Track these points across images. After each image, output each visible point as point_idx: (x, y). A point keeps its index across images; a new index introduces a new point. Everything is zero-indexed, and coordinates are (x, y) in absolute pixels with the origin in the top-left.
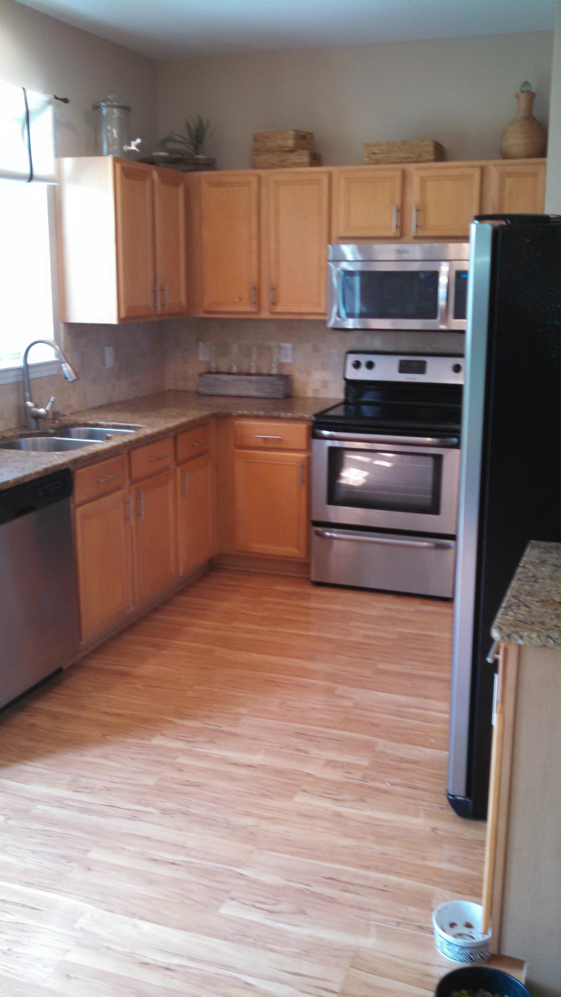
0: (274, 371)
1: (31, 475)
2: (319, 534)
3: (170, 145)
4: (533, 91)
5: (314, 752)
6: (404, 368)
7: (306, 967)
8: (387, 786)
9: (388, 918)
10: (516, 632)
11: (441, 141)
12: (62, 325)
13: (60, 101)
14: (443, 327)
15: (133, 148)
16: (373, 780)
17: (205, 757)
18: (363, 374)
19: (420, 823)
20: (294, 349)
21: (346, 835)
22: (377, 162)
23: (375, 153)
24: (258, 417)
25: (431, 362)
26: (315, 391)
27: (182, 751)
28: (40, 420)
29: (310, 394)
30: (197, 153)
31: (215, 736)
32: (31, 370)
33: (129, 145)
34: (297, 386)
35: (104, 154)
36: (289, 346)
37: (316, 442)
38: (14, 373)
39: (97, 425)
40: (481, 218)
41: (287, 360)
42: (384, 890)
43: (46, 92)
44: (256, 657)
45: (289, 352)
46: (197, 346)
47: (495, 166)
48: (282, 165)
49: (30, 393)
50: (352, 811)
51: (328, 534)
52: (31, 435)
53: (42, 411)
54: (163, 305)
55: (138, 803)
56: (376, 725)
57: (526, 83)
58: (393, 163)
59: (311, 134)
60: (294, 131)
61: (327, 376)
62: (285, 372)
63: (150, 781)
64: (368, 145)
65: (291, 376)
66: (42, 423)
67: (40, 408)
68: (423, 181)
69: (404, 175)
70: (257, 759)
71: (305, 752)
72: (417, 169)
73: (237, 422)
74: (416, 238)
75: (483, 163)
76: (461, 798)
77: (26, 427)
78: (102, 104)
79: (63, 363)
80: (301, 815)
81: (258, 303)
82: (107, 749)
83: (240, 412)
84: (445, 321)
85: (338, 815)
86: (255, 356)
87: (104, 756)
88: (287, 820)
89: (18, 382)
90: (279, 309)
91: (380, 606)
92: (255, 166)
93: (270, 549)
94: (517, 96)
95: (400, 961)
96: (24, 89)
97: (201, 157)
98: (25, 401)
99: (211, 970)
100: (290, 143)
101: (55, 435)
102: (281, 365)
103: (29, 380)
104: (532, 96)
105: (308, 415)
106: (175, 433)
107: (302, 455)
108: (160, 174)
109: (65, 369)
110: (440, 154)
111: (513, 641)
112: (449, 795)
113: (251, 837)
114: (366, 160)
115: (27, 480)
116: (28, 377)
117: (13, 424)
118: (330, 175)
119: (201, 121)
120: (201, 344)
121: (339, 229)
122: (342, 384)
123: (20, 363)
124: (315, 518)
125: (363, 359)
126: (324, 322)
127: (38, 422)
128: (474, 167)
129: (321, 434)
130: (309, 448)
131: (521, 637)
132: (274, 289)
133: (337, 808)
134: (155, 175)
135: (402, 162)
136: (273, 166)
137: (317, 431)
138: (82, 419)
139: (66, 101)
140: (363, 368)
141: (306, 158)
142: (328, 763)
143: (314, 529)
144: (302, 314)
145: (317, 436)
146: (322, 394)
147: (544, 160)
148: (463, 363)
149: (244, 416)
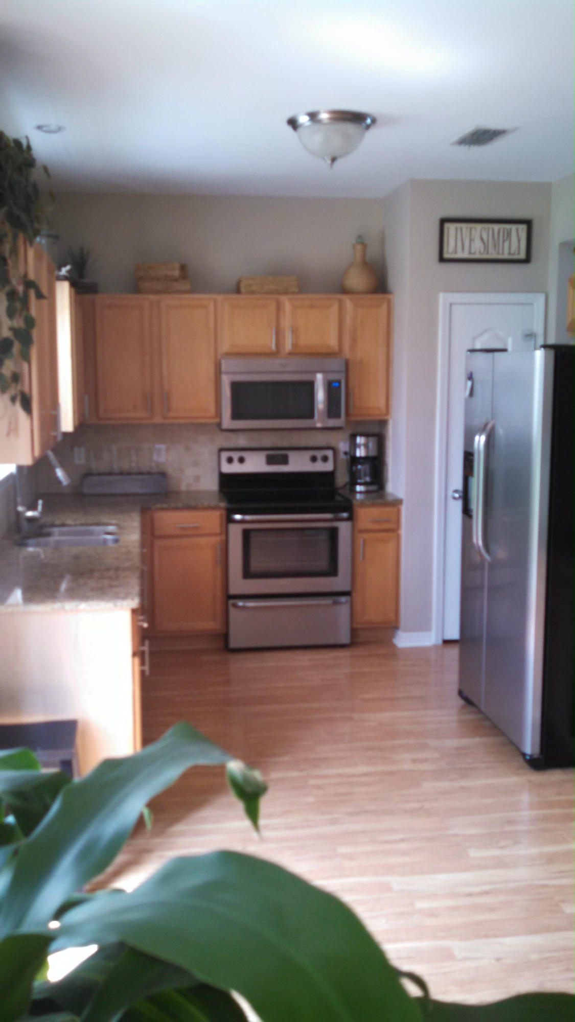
0: (154, 470)
2: (235, 606)
4: (366, 243)
5: (395, 757)
6: (270, 460)
8: (469, 765)
14: (319, 425)
15: (64, 273)
16: (456, 764)
18: (235, 468)
19: (514, 780)
20: (167, 450)
21: (484, 797)
22: (253, 292)
23: (249, 284)
25: (293, 456)
28: (28, 523)
29: (183, 488)
30: (84, 278)
33: (62, 271)
34: (173, 481)
36: (163, 447)
37: (231, 526)
41: (162, 459)
45: (163, 452)
46: (73, 451)
48: (166, 291)
51: (241, 605)
53: (34, 514)
57: (360, 236)
58: (267, 294)
59: (187, 265)
60: (178, 263)
61: (199, 471)
62: (162, 469)
64: (244, 278)
65: (166, 472)
67: (32, 511)
68: (293, 309)
69: (277, 303)
72: (287, 299)
73: (156, 515)
74: (291, 354)
75: (340, 296)
76: (538, 756)
79: (57, 468)
81: (150, 408)
84: (321, 420)
86: (133, 456)
90: (172, 414)
91: (304, 659)
94: (354, 247)
97: (86, 281)
100: (177, 273)
102: (158, 464)
104: (363, 246)
107: (217, 539)
109: (58, 474)
110: (303, 288)
112: (527, 755)
114: (243, 290)
118: (214, 302)
119: (82, 250)
120: (76, 449)
121: (224, 347)
122: (217, 477)
124: (233, 591)
125: (235, 455)
126: (221, 424)
127: (29, 525)
128: (332, 299)
129: (235, 518)
130: (225, 533)
132: (165, 397)
135: (273, 294)
136: (157, 292)
137: (231, 516)
140: (236, 463)
141: (188, 286)
142: (414, 761)
143: (231, 602)
144: (196, 418)
145: (230, 520)
146: (195, 487)
147: (387, 296)
148: (319, 454)
149: (162, 509)
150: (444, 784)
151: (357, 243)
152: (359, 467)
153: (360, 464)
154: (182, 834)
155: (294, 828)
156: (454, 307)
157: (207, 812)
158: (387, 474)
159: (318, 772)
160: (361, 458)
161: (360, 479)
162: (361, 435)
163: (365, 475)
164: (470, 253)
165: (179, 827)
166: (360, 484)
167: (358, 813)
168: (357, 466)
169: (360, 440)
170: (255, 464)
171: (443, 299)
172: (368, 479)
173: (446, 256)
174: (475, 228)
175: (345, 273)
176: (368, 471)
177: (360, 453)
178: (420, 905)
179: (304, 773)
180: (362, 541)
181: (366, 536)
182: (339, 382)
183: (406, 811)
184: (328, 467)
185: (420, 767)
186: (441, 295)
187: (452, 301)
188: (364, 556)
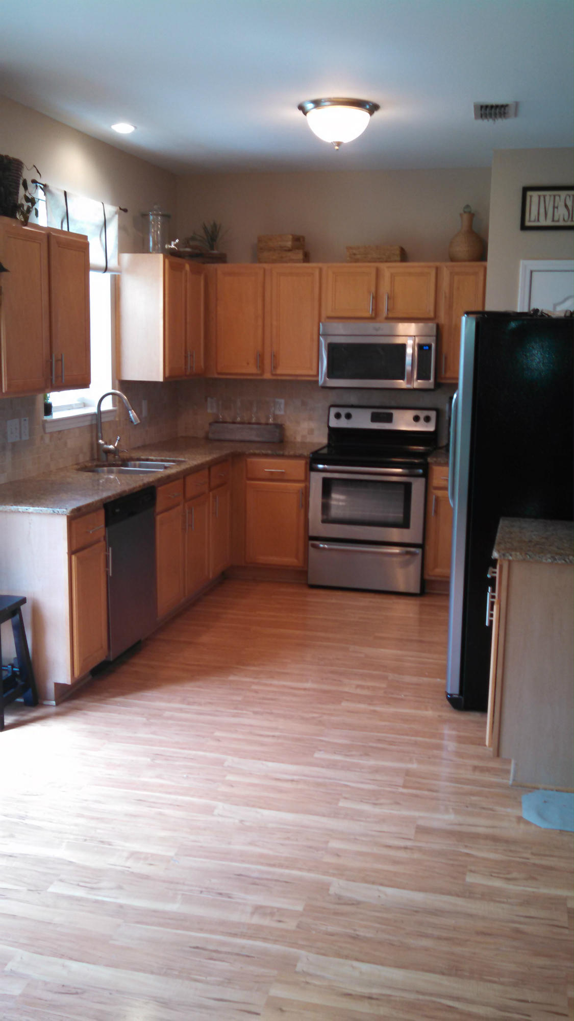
0: (271, 421)
1: (134, 488)
2: (314, 546)
3: (191, 243)
4: (472, 212)
5: (346, 681)
6: (375, 418)
7: (378, 777)
8: (402, 697)
9: (423, 756)
10: (507, 552)
11: (404, 247)
12: (117, 382)
13: (121, 211)
14: (409, 386)
15: (173, 246)
16: (392, 694)
17: (271, 685)
18: (343, 423)
20: (286, 404)
21: (383, 720)
22: (357, 261)
23: (355, 254)
24: (266, 456)
25: (397, 414)
26: (303, 437)
27: (253, 683)
28: (108, 454)
29: (299, 439)
30: (213, 250)
31: (272, 675)
32: (103, 416)
33: (171, 245)
34: (289, 433)
35: (151, 250)
36: (282, 401)
37: (313, 474)
38: (89, 418)
39: (147, 460)
40: (468, 313)
41: (282, 413)
42: (416, 744)
43: (113, 204)
44: (282, 631)
45: (282, 406)
46: (206, 400)
47: (447, 267)
48: (281, 260)
49: (101, 433)
51: (321, 546)
52: (104, 466)
53: (111, 447)
54: (191, 367)
55: (236, 709)
56: (385, 667)
57: (468, 206)
58: (370, 262)
59: (303, 238)
60: (292, 235)
61: (313, 425)
62: (279, 421)
63: (240, 698)
64: (349, 248)
65: (284, 424)
66: (111, 457)
67: (110, 445)
68: (393, 276)
69: (378, 271)
70: (308, 685)
71: (340, 681)
72: (388, 267)
73: (249, 460)
74: (387, 318)
75: (438, 264)
76: (457, 696)
77: (98, 460)
78: (150, 213)
79: (130, 410)
80: (349, 711)
81: (261, 366)
82: (198, 683)
83: (252, 451)
84: (410, 381)
85: (375, 711)
86: (255, 409)
87: (200, 687)
88: (340, 715)
89: (91, 426)
90: (279, 371)
92: (259, 261)
93: (274, 560)
94: (461, 215)
96: (103, 203)
97: (215, 252)
98: (97, 440)
99: (320, 780)
100: (289, 244)
101: (122, 466)
102: (275, 417)
103: (101, 423)
104: (472, 215)
105: (306, 453)
106: (209, 466)
107: (302, 485)
108: (190, 266)
109: (131, 415)
110: (404, 257)
111: (506, 558)
112: (448, 694)
113: (321, 723)
114: (348, 259)
115: (135, 490)
116: (101, 421)
117: (88, 459)
118: (321, 270)
119: (215, 225)
120: (209, 399)
121: (327, 311)
122: (326, 431)
123: (93, 410)
124: (312, 533)
125: (343, 412)
126: (317, 381)
127: (107, 456)
128: (429, 267)
129: (318, 467)
130: (307, 479)
131: (511, 555)
132: (275, 357)
133: (372, 708)
134: (187, 267)
135: (375, 262)
136: (274, 261)
137: (314, 465)
138: (135, 455)
139: (125, 210)
140: (343, 418)
141: (300, 256)
142: (358, 686)
143: (311, 542)
144: (297, 376)
145: (313, 469)
146: (309, 439)
147: (483, 263)
148: (422, 414)
149: (255, 455)
150: (362, 706)
151: (465, 212)
154: (116, 703)
155: (201, 714)
156: (534, 274)
157: (148, 694)
159: (269, 682)
164: (553, 220)
165: (118, 699)
167: (262, 714)
170: (362, 421)
171: (525, 266)
173: (528, 224)
174: (560, 196)
175: (452, 242)
178: (230, 778)
179: (256, 681)
180: (435, 497)
181: (438, 493)
182: (430, 346)
183: (303, 718)
184: (431, 428)
185: (359, 691)
186: (522, 263)
187: (533, 268)
188: (436, 512)
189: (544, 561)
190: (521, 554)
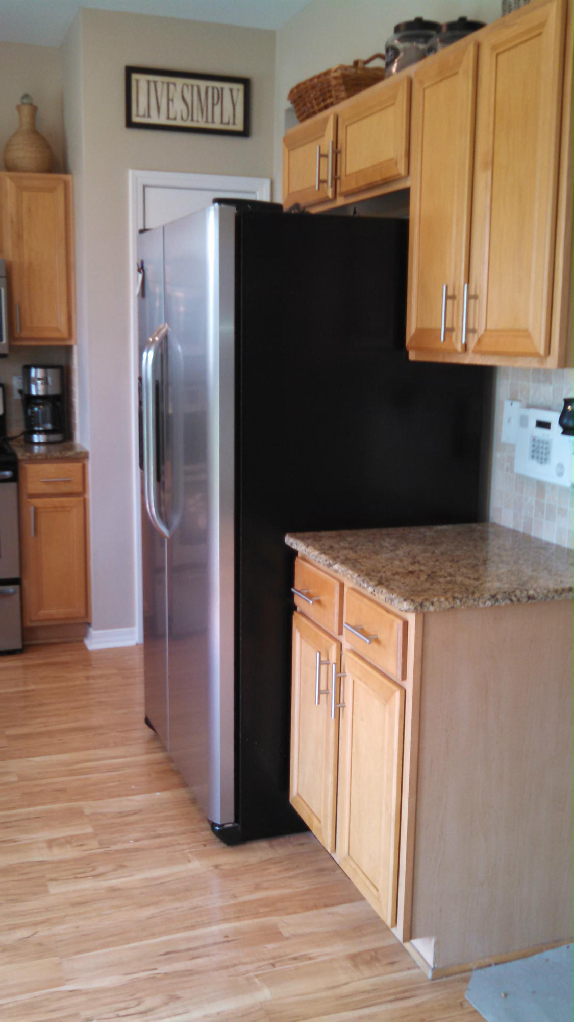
4: (30, 100)
5: (24, 838)
8: (131, 845)
9: (260, 964)
10: (427, 600)
16: (115, 843)
19: (197, 866)
21: (141, 906)
47: (7, 178)
50: (124, 880)
56: (63, 790)
57: (26, 96)
76: (230, 825)
85: (113, 889)
88: (66, 916)
95: (311, 997)
104: (33, 109)
131: (432, 604)
147: (63, 176)
151: (23, 104)
152: (36, 409)
153: (37, 405)
156: (147, 189)
158: (75, 419)
160: (37, 397)
161: (39, 426)
162: (36, 367)
163: (45, 422)
166: (39, 432)
168: (32, 408)
169: (36, 373)
171: (134, 178)
172: (49, 426)
175: (8, 145)
176: (49, 416)
177: (37, 390)
180: (32, 509)
181: (38, 502)
186: (130, 173)
187: (146, 183)
188: (36, 530)
189: (481, 605)
190: (447, 599)
